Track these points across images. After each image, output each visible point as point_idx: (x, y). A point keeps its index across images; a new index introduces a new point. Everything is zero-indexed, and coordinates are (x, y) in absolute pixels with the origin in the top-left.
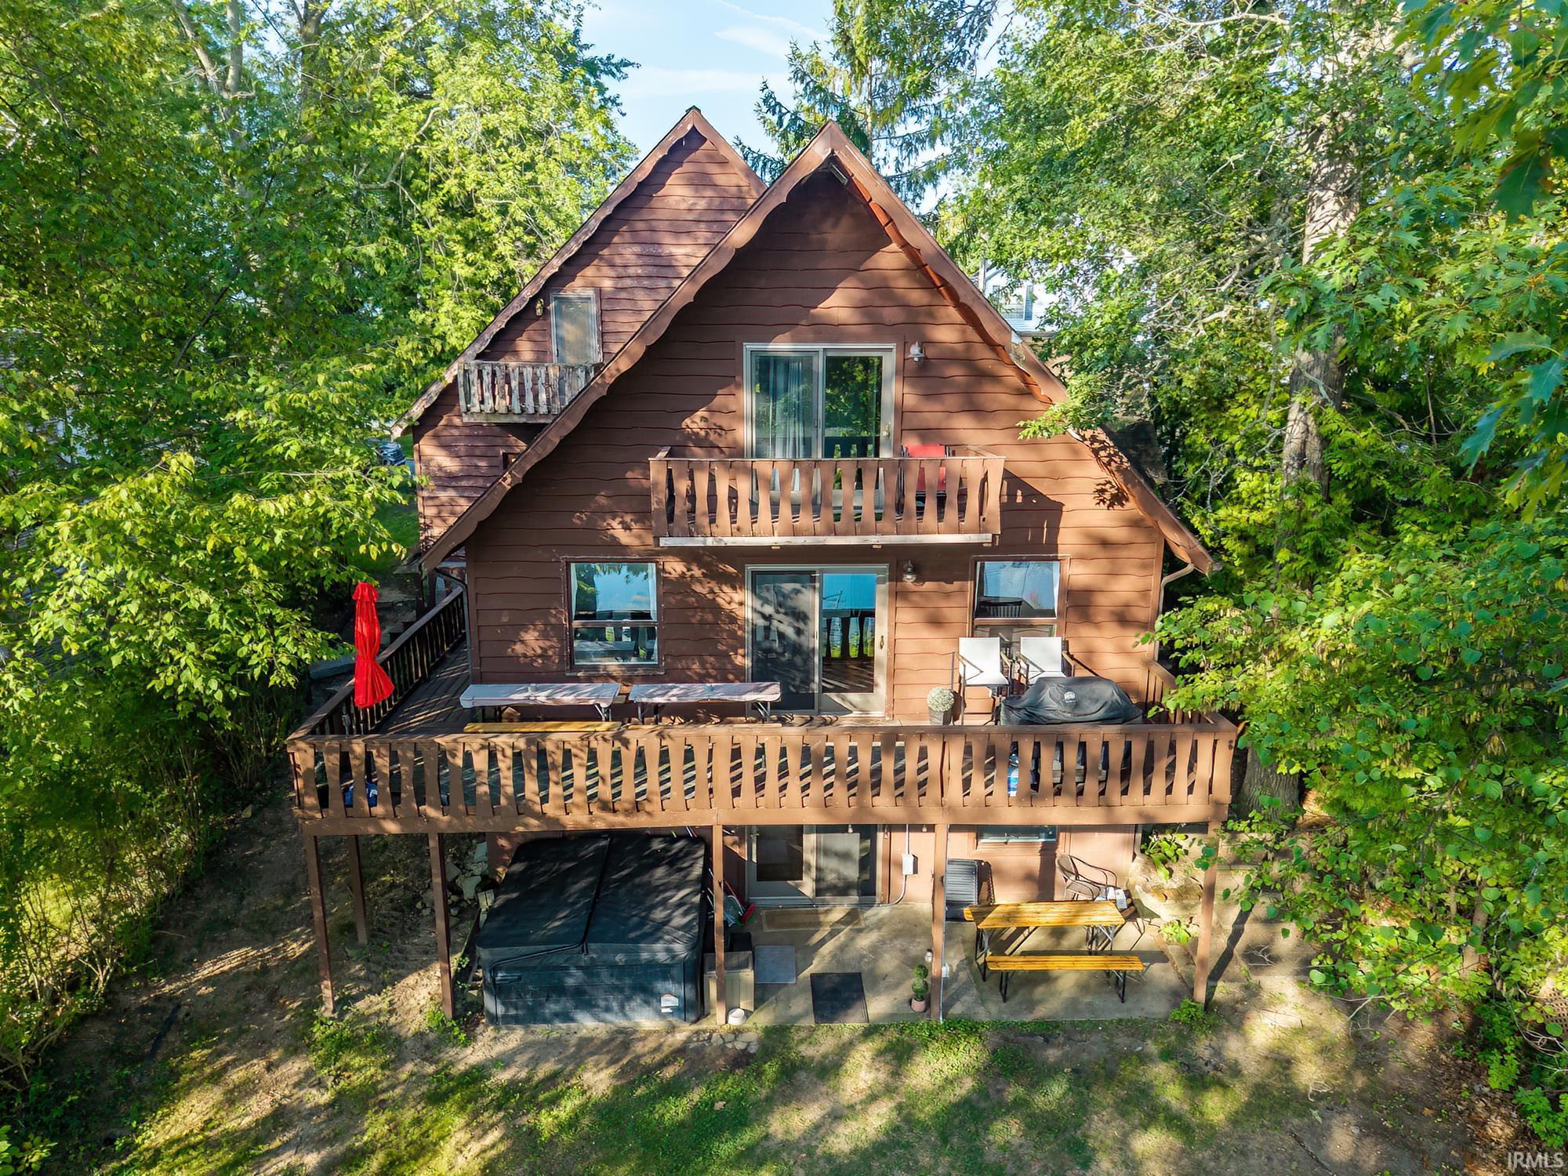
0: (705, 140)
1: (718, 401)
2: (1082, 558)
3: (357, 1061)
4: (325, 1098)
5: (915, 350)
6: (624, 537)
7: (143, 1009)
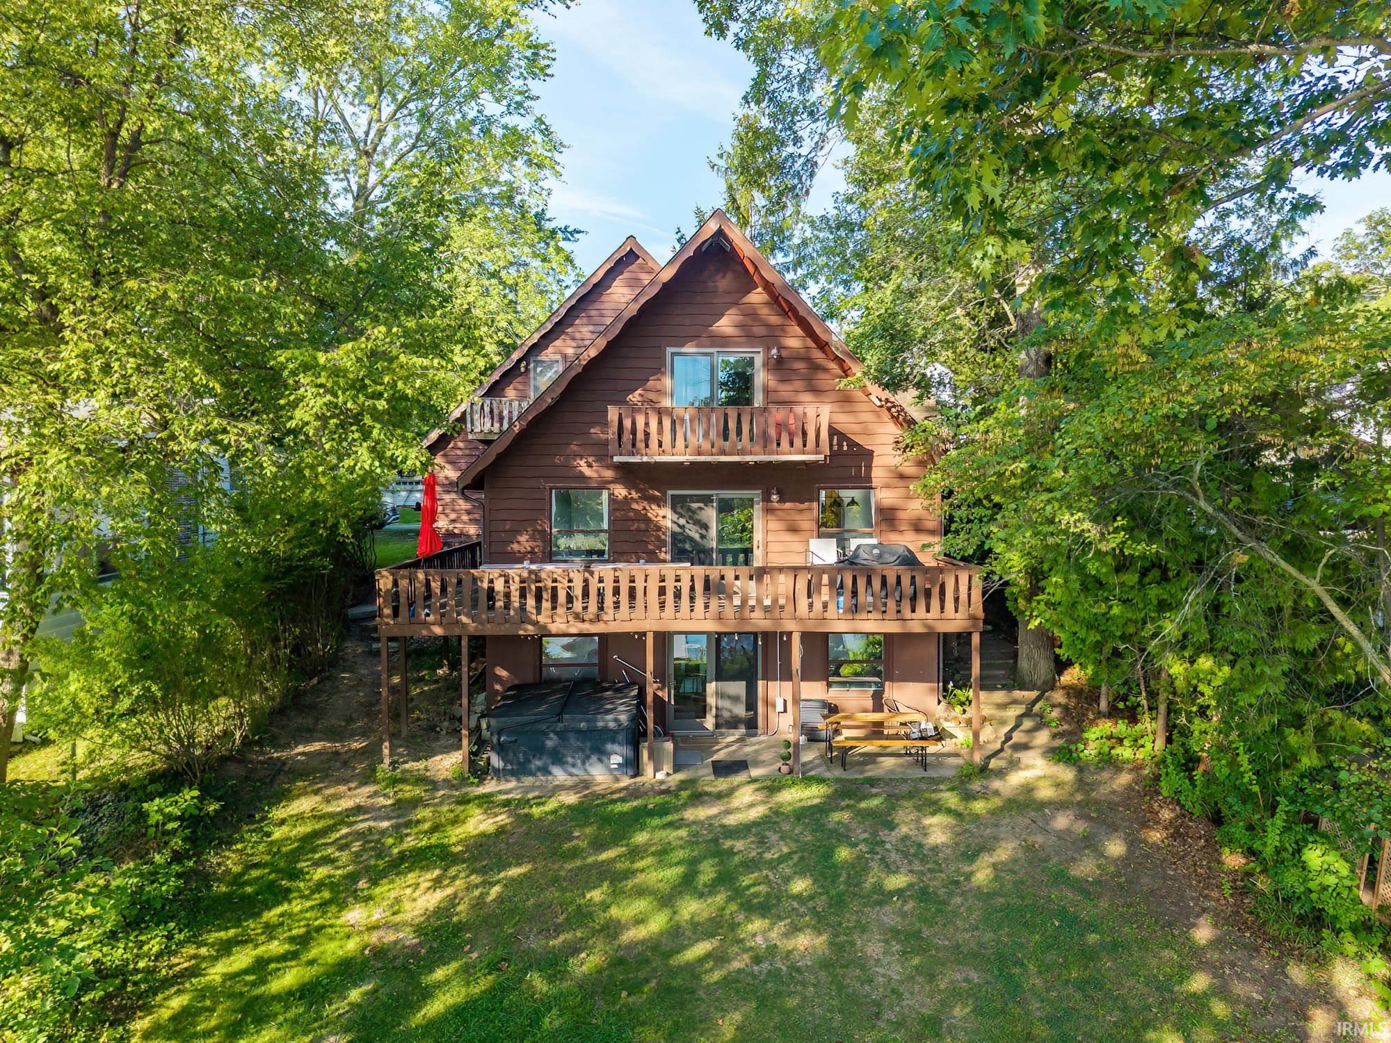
0: (638, 257)
1: (650, 384)
2: (888, 486)
3: (408, 788)
4: (390, 802)
5: (774, 351)
6: (587, 472)
7: (260, 762)
